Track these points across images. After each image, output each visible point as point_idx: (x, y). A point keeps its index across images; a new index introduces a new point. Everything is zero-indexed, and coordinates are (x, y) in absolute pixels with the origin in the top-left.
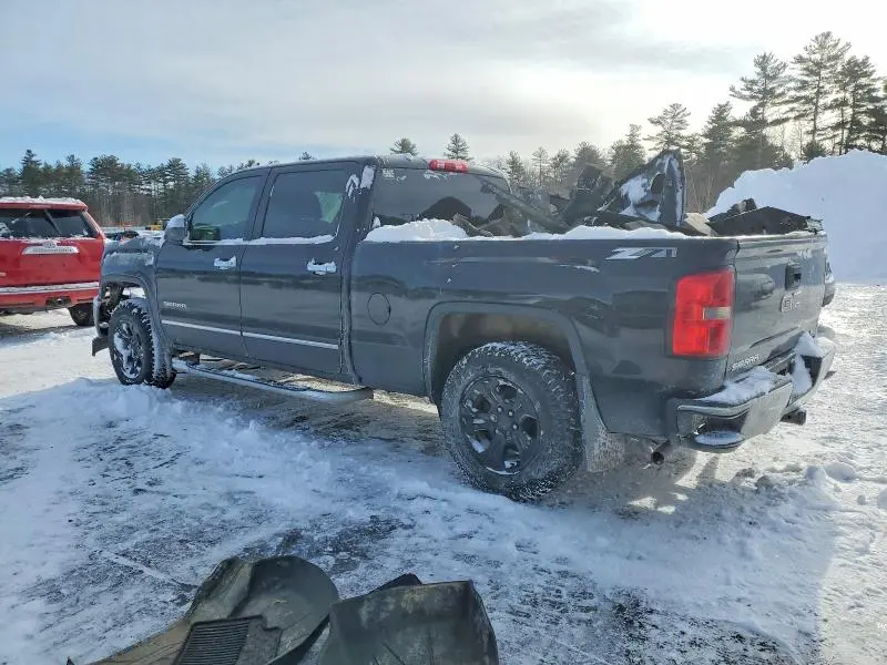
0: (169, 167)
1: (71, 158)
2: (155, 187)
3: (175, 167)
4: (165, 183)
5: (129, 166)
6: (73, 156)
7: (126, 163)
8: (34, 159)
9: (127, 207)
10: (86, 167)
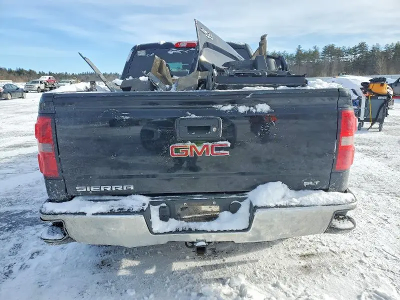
0: (359, 47)
1: (315, 47)
2: (350, 57)
3: (362, 46)
4: (355, 55)
5: (340, 48)
6: (316, 46)
7: (339, 47)
8: (300, 49)
9: (335, 67)
10: (321, 51)
